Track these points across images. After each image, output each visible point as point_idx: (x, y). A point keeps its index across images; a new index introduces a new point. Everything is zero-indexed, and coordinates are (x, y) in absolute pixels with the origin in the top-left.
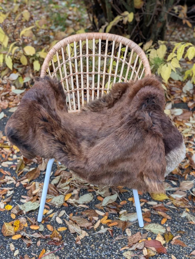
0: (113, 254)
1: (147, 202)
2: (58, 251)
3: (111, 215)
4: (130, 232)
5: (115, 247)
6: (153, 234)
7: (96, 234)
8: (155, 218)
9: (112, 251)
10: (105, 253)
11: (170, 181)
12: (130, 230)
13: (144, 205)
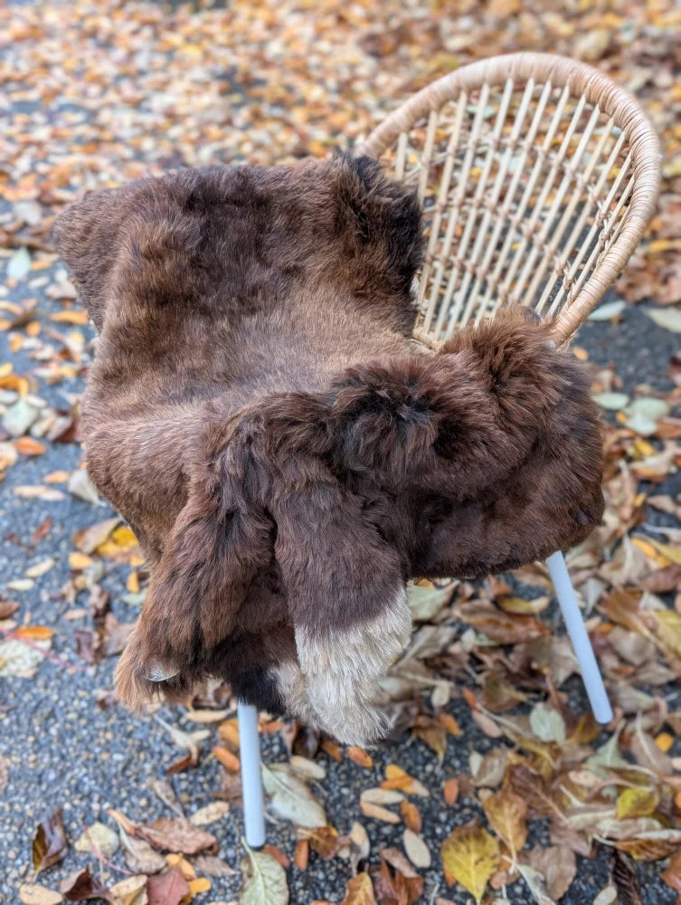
0: (89, 797)
1: (414, 830)
2: (56, 666)
3: (276, 740)
4: (214, 817)
5: (124, 795)
6: (234, 891)
7: (163, 728)
8: (332, 878)
9: (97, 792)
10: (86, 775)
11: (610, 881)
12: (226, 815)
13: (386, 824)
